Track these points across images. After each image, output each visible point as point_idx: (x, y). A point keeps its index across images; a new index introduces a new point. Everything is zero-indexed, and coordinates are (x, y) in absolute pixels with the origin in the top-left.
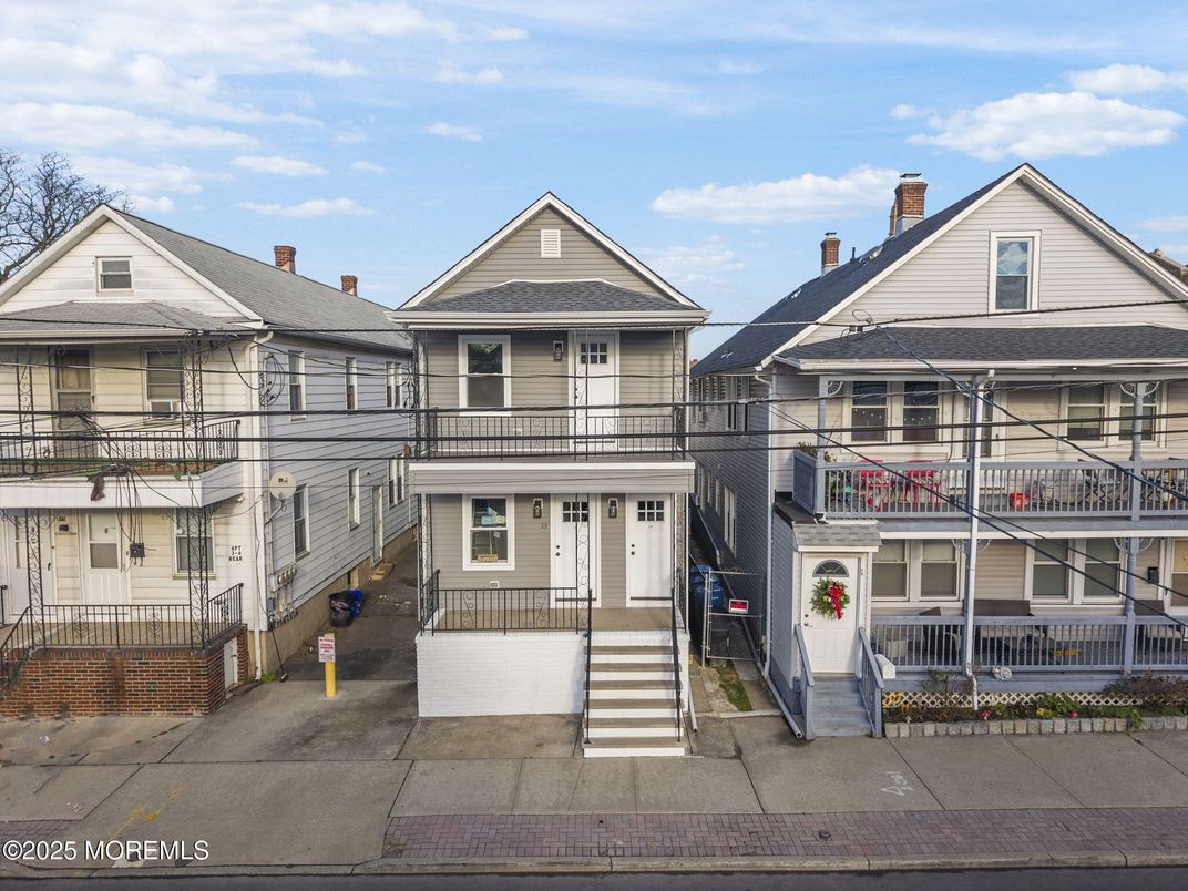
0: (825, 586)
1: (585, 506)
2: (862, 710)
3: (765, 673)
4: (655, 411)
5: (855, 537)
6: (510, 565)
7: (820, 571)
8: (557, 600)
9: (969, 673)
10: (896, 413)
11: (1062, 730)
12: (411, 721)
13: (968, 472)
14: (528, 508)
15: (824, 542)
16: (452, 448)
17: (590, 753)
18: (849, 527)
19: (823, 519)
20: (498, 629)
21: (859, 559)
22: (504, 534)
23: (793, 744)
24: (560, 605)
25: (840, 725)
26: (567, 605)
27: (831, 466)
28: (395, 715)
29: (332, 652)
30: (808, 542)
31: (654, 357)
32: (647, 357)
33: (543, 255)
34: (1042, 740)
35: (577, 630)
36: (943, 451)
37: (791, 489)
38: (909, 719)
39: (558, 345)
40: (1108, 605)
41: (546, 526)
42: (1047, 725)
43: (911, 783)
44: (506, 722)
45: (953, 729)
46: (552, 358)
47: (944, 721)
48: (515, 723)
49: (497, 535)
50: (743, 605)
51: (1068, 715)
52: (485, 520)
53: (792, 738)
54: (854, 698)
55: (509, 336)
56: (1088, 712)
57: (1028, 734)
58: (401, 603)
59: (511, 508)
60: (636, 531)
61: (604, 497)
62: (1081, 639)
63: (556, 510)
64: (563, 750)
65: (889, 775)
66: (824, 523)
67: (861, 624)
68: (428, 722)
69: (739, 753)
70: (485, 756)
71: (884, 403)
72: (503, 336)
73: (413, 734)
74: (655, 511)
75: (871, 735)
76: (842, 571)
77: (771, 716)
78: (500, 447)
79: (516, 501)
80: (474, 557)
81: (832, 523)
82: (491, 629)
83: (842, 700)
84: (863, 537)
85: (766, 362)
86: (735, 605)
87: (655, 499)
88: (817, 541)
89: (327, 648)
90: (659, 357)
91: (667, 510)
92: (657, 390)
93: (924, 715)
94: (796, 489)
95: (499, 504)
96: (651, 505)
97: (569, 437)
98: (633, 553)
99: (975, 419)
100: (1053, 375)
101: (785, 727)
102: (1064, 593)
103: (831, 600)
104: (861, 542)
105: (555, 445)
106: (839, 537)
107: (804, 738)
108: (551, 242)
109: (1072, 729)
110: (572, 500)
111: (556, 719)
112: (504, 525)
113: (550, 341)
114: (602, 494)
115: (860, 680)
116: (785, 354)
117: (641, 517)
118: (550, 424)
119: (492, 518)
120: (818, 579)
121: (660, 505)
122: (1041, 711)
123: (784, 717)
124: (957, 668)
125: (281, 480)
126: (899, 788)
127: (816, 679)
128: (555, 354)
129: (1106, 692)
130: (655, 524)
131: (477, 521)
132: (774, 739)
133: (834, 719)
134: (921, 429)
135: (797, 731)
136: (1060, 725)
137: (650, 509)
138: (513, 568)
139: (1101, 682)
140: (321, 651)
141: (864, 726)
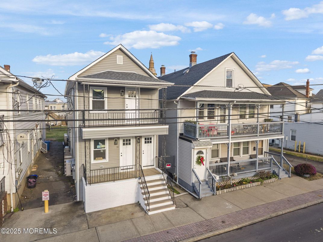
0: (199, 157)
1: (130, 140)
2: (209, 189)
3: (177, 183)
4: (150, 111)
5: (207, 144)
6: (107, 160)
7: (198, 153)
8: (121, 170)
9: (229, 176)
10: (206, 113)
11: (250, 186)
12: (84, 215)
13: (228, 126)
14: (113, 142)
15: (201, 145)
16: (92, 123)
17: (150, 213)
18: (205, 141)
19: (198, 140)
20: (112, 180)
21: (206, 150)
22: (104, 151)
23: (197, 200)
24: (122, 171)
25: (207, 193)
26: (124, 171)
27: (200, 126)
28: (77, 214)
29: (48, 196)
30: (197, 146)
31: (149, 96)
32: (147, 96)
33: (118, 63)
34: (247, 189)
35: (136, 177)
36: (216, 122)
37: (183, 132)
38: (220, 189)
39: (122, 91)
40: (247, 156)
41: (118, 147)
42: (247, 185)
43: (231, 205)
44: (116, 209)
45: (230, 190)
46: (120, 95)
47: (227, 188)
48: (119, 209)
49: (102, 151)
50: (170, 165)
51: (249, 183)
52: (98, 147)
53: (197, 199)
54: (207, 186)
55: (107, 88)
56: (253, 181)
57: (244, 188)
58: (49, 177)
59: (107, 142)
60: (145, 147)
61: (136, 137)
62: (242, 165)
63: (121, 142)
64: (141, 214)
65: (225, 204)
66: (199, 141)
67: (207, 166)
68: (90, 214)
69: (187, 206)
70: (118, 221)
71: (203, 110)
72: (105, 88)
73: (88, 219)
74: (149, 140)
75: (213, 195)
76: (202, 153)
77: (186, 194)
78: (104, 123)
79: (109, 140)
80: (95, 159)
81: (201, 140)
82: (110, 181)
83: (204, 187)
84: (208, 144)
85: (178, 98)
86: (168, 165)
87: (149, 137)
88: (199, 146)
89: (46, 195)
90: (151, 96)
91: (152, 140)
92: (150, 106)
93: (223, 187)
94: (184, 133)
95: (103, 141)
96: (148, 139)
97: (125, 119)
98: (143, 153)
99: (230, 114)
100: (244, 103)
101: (192, 196)
102: (239, 154)
103: (200, 161)
104: (208, 145)
105: (121, 122)
106: (203, 144)
107: (199, 198)
108: (120, 59)
109: (252, 186)
110: (125, 139)
111: (131, 206)
112: (105, 148)
113: (120, 90)
114: (135, 137)
115: (207, 181)
116: (183, 96)
117: (146, 142)
118: (119, 115)
119: (101, 146)
120: (197, 156)
121: (151, 139)
122: (244, 183)
123: (190, 194)
124: (227, 175)
125: (21, 137)
126: (230, 207)
127: (202, 182)
128: (121, 94)
129: (254, 176)
130: (149, 144)
131: (95, 147)
132: (192, 200)
133: (204, 192)
134: (211, 116)
135: (197, 197)
136: (249, 185)
137: (148, 140)
138: (108, 161)
139: (253, 174)
140: (43, 197)
141: (212, 193)
